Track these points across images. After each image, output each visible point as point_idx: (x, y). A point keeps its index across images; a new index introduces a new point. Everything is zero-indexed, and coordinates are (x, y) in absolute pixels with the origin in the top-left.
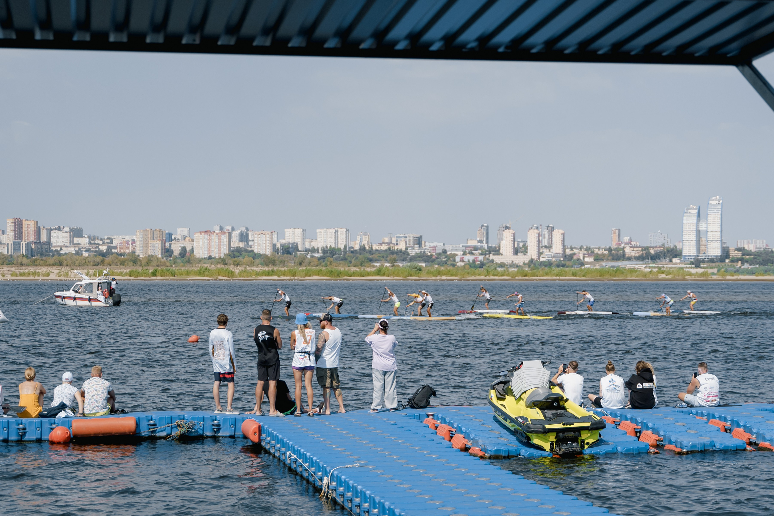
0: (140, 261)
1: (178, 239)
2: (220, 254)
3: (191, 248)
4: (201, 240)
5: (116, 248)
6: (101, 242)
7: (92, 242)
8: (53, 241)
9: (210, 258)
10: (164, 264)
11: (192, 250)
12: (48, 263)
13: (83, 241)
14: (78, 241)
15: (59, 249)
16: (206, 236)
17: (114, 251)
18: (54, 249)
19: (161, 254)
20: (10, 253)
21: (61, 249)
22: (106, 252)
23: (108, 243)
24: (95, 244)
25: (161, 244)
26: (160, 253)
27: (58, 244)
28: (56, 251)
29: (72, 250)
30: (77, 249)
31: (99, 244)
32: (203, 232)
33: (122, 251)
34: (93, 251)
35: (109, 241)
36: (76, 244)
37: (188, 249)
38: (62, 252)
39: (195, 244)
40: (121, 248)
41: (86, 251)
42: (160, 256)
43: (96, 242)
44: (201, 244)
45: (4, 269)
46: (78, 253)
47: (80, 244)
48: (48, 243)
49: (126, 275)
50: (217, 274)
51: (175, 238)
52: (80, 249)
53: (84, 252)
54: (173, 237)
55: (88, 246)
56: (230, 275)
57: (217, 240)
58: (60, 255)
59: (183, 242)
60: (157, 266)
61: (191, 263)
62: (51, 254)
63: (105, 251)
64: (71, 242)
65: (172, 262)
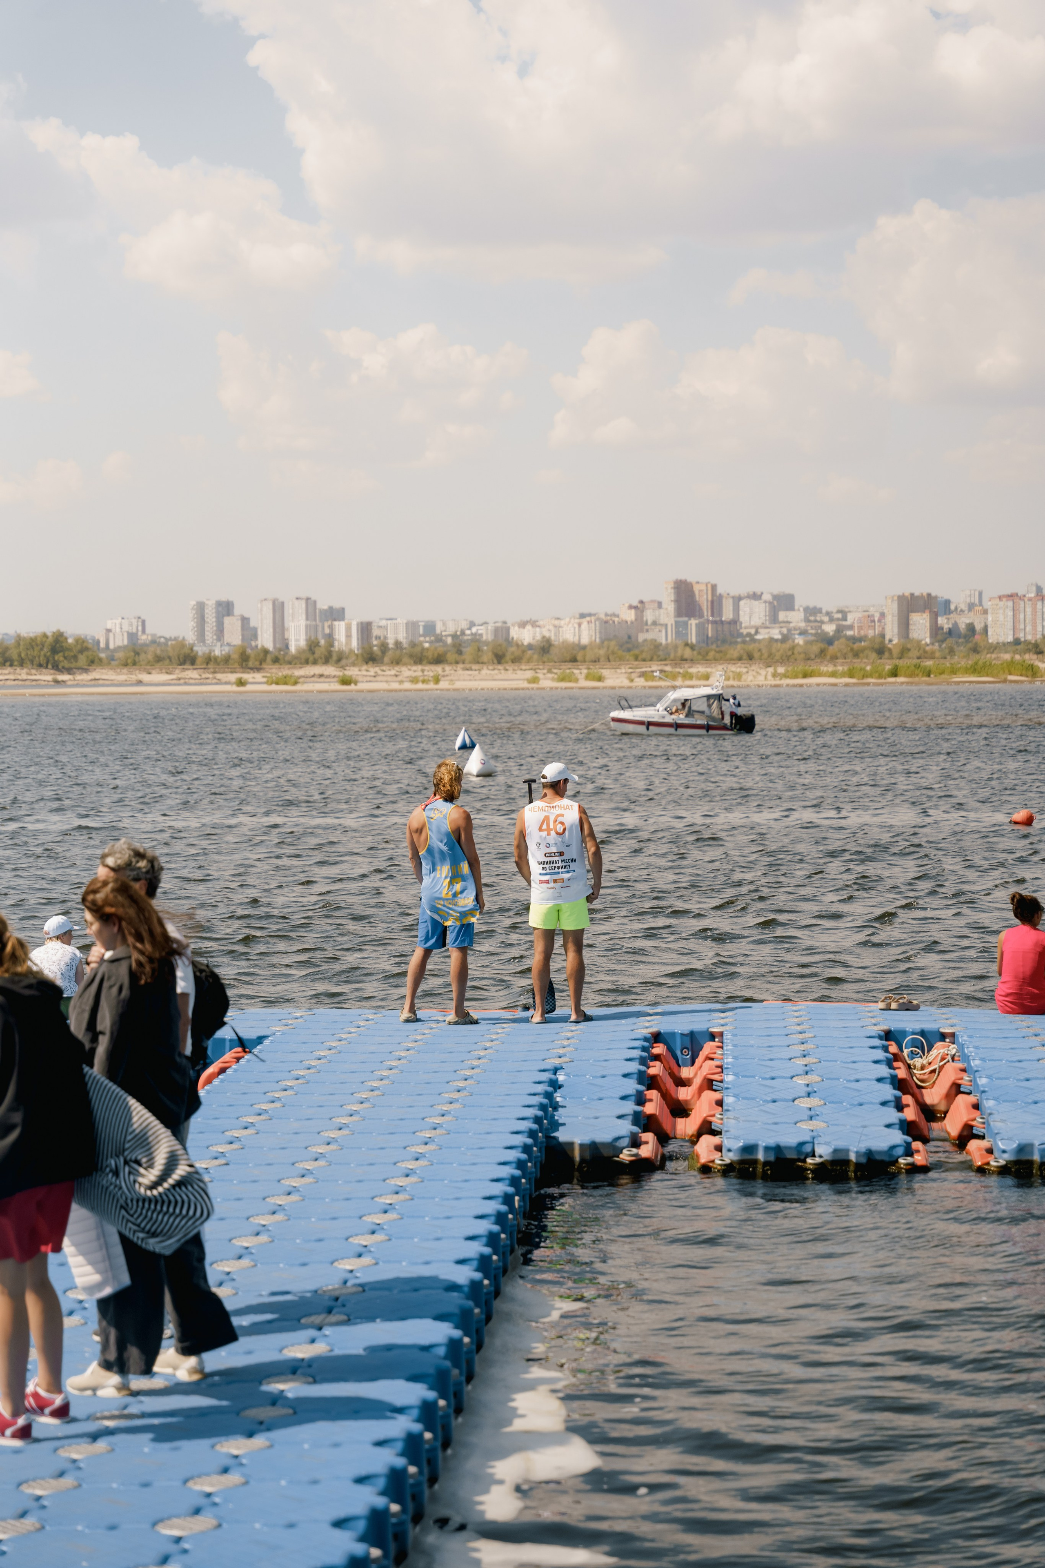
0: (890, 650)
1: (962, 611)
2: (1035, 634)
3: (983, 625)
4: (1001, 611)
5: (851, 627)
6: (826, 619)
7: (812, 618)
8: (744, 618)
9: (1017, 642)
10: (932, 656)
11: (985, 629)
12: (728, 656)
13: (796, 618)
14: (786, 617)
15: (753, 631)
16: (1010, 604)
17: (849, 633)
18: (745, 632)
19: (931, 637)
20: (669, 640)
21: (757, 632)
22: (834, 636)
23: (838, 619)
24: (816, 621)
25: (931, 618)
26: (928, 634)
27: (753, 623)
28: (749, 635)
29: (776, 634)
30: (785, 631)
31: (822, 622)
32: (1004, 596)
33: (862, 633)
34: (811, 634)
35: (840, 616)
36: (784, 622)
37: (978, 627)
38: (758, 637)
39: (990, 619)
40: (860, 628)
41: (800, 634)
42: (928, 640)
43: (818, 619)
44: (1001, 618)
45: (654, 668)
46: (785, 639)
47: (789, 622)
48: (735, 622)
49: (843, 675)
50: (1007, 671)
51: (956, 608)
52: (789, 630)
53: (797, 636)
54: (952, 607)
55: (803, 625)
56: (1030, 673)
57: (1029, 610)
58: (753, 640)
59: (971, 614)
60: (919, 658)
61: (978, 652)
62: (739, 640)
63: (831, 634)
64: (774, 619)
65: (947, 651)
